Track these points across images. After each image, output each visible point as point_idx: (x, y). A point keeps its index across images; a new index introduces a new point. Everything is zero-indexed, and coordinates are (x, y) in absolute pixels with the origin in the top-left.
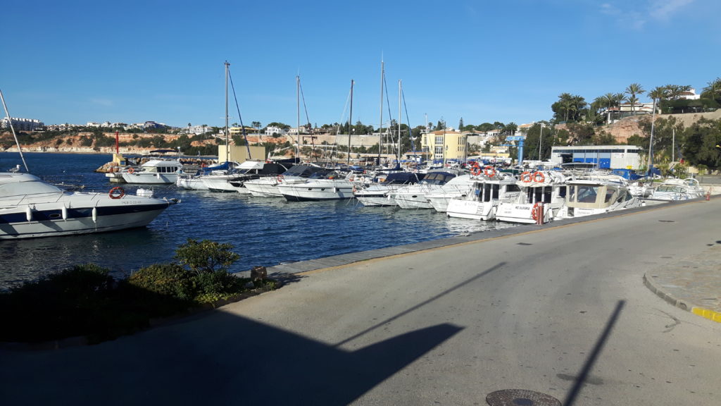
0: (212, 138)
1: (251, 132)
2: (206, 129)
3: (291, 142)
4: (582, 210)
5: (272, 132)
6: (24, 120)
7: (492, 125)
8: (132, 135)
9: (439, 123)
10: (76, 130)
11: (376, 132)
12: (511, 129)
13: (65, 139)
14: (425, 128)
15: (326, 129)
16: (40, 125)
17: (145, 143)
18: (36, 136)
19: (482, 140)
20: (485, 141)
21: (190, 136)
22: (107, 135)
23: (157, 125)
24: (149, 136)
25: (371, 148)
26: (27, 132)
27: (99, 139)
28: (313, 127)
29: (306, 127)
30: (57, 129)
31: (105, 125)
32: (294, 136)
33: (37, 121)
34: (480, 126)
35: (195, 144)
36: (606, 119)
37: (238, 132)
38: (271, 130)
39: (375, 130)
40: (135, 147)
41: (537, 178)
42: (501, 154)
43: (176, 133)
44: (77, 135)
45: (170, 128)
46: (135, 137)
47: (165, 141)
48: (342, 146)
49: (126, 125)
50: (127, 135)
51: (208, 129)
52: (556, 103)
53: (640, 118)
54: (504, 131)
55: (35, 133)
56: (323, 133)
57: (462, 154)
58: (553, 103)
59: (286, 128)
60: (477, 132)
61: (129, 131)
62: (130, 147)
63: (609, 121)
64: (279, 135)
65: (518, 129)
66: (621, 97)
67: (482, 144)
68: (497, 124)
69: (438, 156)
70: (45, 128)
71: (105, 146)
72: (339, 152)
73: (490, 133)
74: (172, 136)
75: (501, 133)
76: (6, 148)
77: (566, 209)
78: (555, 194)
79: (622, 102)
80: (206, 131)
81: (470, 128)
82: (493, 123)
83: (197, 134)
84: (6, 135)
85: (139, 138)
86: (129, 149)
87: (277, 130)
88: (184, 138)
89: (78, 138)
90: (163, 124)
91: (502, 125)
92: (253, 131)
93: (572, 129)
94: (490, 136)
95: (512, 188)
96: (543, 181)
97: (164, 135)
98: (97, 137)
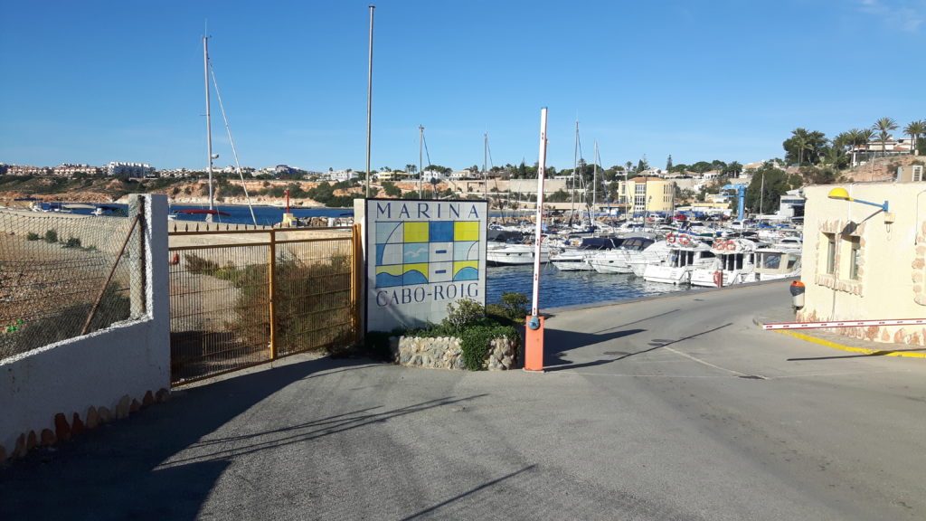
0: (359, 186)
1: (405, 177)
2: (350, 174)
3: (453, 190)
4: (768, 274)
5: (430, 177)
6: (132, 165)
7: (710, 164)
8: (262, 182)
9: (641, 162)
10: (194, 176)
11: (559, 174)
12: (735, 170)
13: (183, 188)
14: (623, 169)
15: (495, 173)
16: (152, 170)
17: (278, 193)
18: (148, 184)
19: (697, 184)
20: (700, 186)
21: (332, 184)
22: (233, 182)
23: (291, 170)
24: (282, 183)
25: (552, 196)
26: (138, 180)
27: (223, 187)
28: (480, 170)
29: (471, 171)
30: (172, 175)
31: (228, 170)
32: (456, 182)
33: (147, 166)
34: (695, 166)
35: (338, 193)
36: (850, 160)
37: (389, 177)
38: (428, 176)
39: (558, 171)
40: (266, 197)
41: (729, 246)
42: (718, 204)
43: (314, 179)
44: (197, 183)
45: (305, 173)
46: (266, 184)
47: (301, 190)
48: (516, 194)
49: (253, 170)
50: (256, 183)
51: (353, 174)
52: (788, 140)
53: (891, 161)
54: (724, 173)
55: (147, 181)
56: (492, 177)
57: (669, 205)
58: (785, 140)
59: (446, 172)
60: (690, 173)
61: (259, 178)
62: (260, 197)
63: (855, 164)
64: (439, 181)
65: (744, 170)
66: (868, 134)
67: (696, 189)
68: (716, 163)
69: (639, 209)
70: (157, 174)
71: (229, 195)
72: (513, 201)
73: (707, 175)
74: (310, 183)
75: (722, 175)
76: (116, 200)
77: (753, 275)
78: (746, 260)
79: (872, 140)
80: (351, 177)
81: (680, 168)
82: (711, 162)
83: (340, 181)
84: (114, 184)
85: (270, 186)
86: (259, 200)
87: (436, 175)
88: (325, 185)
89: (198, 187)
90: (297, 168)
91: (723, 164)
92: (407, 176)
93: (806, 174)
94: (707, 179)
95: (706, 254)
96: (734, 249)
97: (300, 182)
98: (221, 185)
